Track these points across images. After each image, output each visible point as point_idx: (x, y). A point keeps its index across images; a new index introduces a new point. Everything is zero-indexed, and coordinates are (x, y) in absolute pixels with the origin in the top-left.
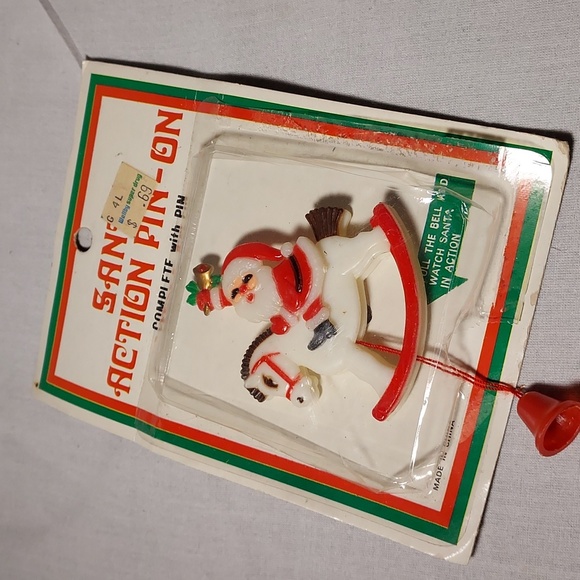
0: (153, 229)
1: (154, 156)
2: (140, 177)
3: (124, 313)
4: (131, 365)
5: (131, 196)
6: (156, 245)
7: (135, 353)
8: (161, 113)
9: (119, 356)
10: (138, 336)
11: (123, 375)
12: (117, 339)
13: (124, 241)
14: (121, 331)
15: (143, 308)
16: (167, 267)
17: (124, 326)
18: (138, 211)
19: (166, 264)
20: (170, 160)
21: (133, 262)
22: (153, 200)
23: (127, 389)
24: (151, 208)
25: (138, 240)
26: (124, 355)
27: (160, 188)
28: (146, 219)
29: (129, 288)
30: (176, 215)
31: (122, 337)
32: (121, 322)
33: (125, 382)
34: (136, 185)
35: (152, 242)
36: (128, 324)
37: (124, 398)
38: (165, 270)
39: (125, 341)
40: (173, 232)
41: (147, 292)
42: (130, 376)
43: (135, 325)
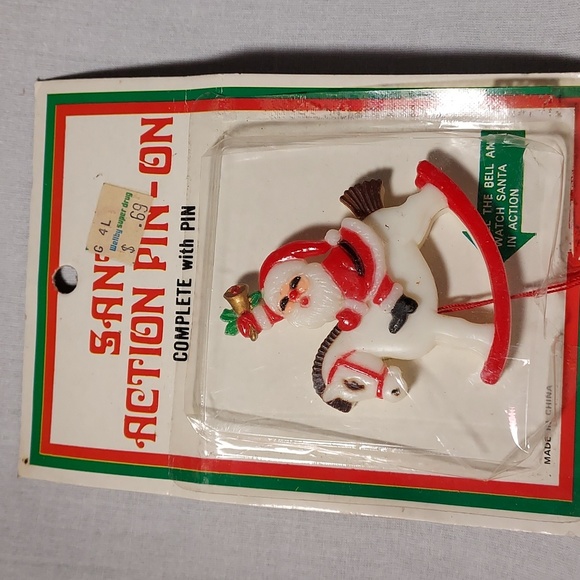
0: (156, 250)
1: (143, 169)
2: (129, 195)
3: (133, 350)
4: (153, 408)
5: (122, 218)
6: (163, 266)
7: (156, 393)
8: (145, 122)
9: (135, 401)
10: (156, 373)
11: (144, 422)
12: (130, 381)
13: (121, 269)
14: (132, 372)
15: (158, 339)
16: (181, 288)
17: (136, 365)
18: (133, 233)
19: (179, 284)
20: (166, 170)
21: (136, 291)
22: (150, 218)
23: (152, 437)
24: (149, 227)
25: (138, 265)
26: (141, 398)
27: (157, 202)
28: (145, 241)
29: (135, 321)
30: (182, 229)
31: (135, 379)
32: (131, 362)
33: (148, 429)
34: (125, 205)
35: (157, 264)
36: (141, 362)
37: (149, 447)
38: (179, 292)
39: (140, 382)
40: (182, 248)
41: (159, 322)
42: (153, 421)
43: (150, 362)
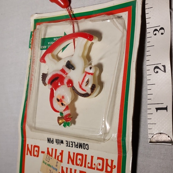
0: (58, 154)
1: (38, 156)
2: (44, 162)
3: (85, 166)
4: (103, 159)
5: (49, 165)
6: (62, 151)
7: (98, 158)
8: (27, 154)
9: (100, 167)
10: (92, 157)
11: (107, 165)
12: (94, 169)
13: (62, 167)
14: (91, 167)
15: (82, 155)
16: (68, 145)
17: (89, 165)
18: (53, 162)
19: (67, 146)
20: (38, 147)
21: (68, 163)
22: (50, 155)
23: (112, 161)
24: (52, 156)
25: (61, 161)
26: (100, 165)
27: (46, 152)
28: (55, 158)
29: (77, 165)
30: (53, 143)
31: (93, 166)
32: (88, 167)
33: (110, 163)
34: (46, 163)
35: (61, 154)
36: (89, 163)
37: (115, 163)
38: (69, 146)
39: (95, 164)
40: (58, 144)
41: (78, 154)
42: (107, 160)
43: (89, 160)
